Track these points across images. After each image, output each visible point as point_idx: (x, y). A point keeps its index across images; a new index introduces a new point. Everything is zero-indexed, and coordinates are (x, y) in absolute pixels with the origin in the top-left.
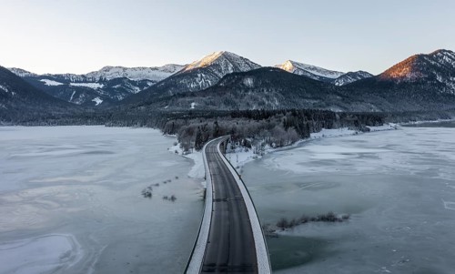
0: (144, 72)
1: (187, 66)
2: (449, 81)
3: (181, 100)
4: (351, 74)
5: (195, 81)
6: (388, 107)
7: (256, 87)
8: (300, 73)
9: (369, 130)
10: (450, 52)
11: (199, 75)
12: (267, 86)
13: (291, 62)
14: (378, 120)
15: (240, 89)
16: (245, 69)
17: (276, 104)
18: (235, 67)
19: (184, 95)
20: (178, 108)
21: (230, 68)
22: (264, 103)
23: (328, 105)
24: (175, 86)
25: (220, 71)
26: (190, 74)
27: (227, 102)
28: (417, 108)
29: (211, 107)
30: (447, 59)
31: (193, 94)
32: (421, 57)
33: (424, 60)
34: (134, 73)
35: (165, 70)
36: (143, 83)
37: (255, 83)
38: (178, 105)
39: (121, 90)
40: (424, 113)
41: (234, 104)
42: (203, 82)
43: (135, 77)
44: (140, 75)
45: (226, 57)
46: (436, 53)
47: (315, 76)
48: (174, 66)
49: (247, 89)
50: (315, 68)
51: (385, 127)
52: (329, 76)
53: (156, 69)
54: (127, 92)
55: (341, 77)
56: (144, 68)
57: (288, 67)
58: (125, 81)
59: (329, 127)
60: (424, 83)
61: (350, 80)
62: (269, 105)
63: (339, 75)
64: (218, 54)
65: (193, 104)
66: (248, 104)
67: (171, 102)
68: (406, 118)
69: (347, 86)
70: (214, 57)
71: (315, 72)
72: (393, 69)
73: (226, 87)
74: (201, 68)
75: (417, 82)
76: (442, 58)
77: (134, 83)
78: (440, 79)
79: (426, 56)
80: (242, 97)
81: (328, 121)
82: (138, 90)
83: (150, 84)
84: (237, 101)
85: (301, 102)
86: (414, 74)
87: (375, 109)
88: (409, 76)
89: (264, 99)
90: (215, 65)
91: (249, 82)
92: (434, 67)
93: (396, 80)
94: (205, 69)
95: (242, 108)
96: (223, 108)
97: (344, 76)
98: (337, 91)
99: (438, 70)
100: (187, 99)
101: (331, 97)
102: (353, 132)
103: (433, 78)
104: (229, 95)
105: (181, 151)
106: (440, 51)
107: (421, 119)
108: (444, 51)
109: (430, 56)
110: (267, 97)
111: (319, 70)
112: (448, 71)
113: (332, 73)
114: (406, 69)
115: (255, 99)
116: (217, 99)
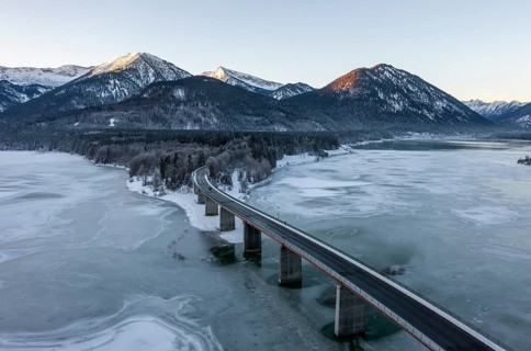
0: (33, 74)
1: (92, 69)
2: (390, 98)
3: (95, 114)
4: (292, 87)
5: (106, 89)
6: (334, 127)
7: (189, 101)
8: (234, 83)
9: (327, 155)
10: (390, 67)
11: (112, 82)
12: (203, 99)
13: (223, 69)
15: (170, 102)
16: (171, 77)
17: (214, 122)
18: (157, 74)
19: (99, 109)
20: (94, 126)
21: (150, 75)
22: (201, 121)
23: (272, 123)
24: (80, 95)
25: (138, 77)
26: (101, 79)
27: (156, 119)
28: (358, 127)
29: (137, 125)
30: (388, 75)
31: (112, 108)
32: (363, 71)
33: (367, 75)
34: (18, 75)
35: (62, 72)
36: (32, 89)
37: (187, 96)
38: (92, 121)
40: (368, 132)
41: (164, 121)
42: (116, 90)
43: (19, 80)
44: (27, 78)
45: (144, 58)
46: (377, 67)
47: (250, 86)
48: (76, 68)
49: (178, 102)
50: (250, 78)
52: (266, 87)
53: (49, 70)
54: (9, 101)
55: (279, 89)
56: (31, 69)
57: (220, 75)
58: (6, 86)
60: (367, 100)
61: (291, 94)
62: (207, 123)
63: (277, 88)
64: (134, 55)
65: (112, 120)
66: (181, 121)
67: (82, 117)
68: (353, 138)
69: (287, 101)
70: (129, 59)
71: (249, 82)
72: (339, 80)
73: (152, 99)
74: (113, 73)
75: (360, 99)
76: (382, 73)
77: (20, 89)
78: (381, 96)
79: (368, 70)
80: (173, 112)
81: (290, 145)
82: (25, 99)
83: (42, 91)
84: (167, 117)
85: (243, 118)
86: (357, 90)
87: (320, 128)
88: (352, 92)
89: (200, 115)
90: (132, 70)
91: (180, 93)
92: (376, 82)
93: (339, 95)
94: (119, 75)
95: (175, 127)
96: (151, 126)
97: (283, 88)
98: (280, 106)
99: (380, 86)
100: (104, 114)
101: (274, 114)
102: (313, 158)
103: (375, 94)
104: (157, 109)
105: (149, 191)
106: (381, 65)
107: (366, 139)
108: (385, 65)
109: (372, 70)
110: (204, 113)
111: (255, 80)
112: (388, 87)
113: (269, 83)
114: (349, 84)
115: (189, 116)
116: (143, 114)
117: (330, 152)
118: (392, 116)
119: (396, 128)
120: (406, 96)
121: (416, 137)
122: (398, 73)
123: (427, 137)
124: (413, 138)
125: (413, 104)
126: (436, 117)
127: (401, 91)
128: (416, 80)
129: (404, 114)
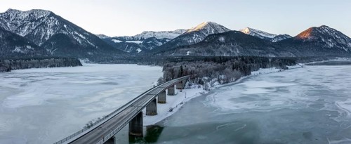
0: (165, 34)
1: (188, 30)
2: (327, 41)
3: (181, 50)
4: (280, 36)
5: (192, 39)
6: (299, 54)
7: (226, 42)
8: (253, 35)
9: (287, 68)
10: (327, 27)
11: (195, 35)
12: (233, 42)
13: (248, 28)
14: (293, 62)
15: (217, 43)
16: (221, 31)
17: (237, 53)
18: (216, 31)
19: (183, 47)
20: (179, 55)
21: (212, 31)
22: (230, 52)
23: (268, 53)
24: (181, 42)
25: (207, 33)
26: (189, 35)
27: (208, 51)
28: (313, 55)
29: (198, 54)
30: (326, 30)
31: (189, 47)
32: (314, 29)
33: (316, 30)
34: (159, 35)
35: (176, 32)
36: (164, 40)
37: (226, 40)
38: (179, 53)
39: (152, 44)
40: (316, 57)
41: (212, 52)
42: (196, 39)
43: (160, 37)
44: (162, 36)
45: (211, 25)
46: (321, 27)
47: (261, 36)
48: (182, 30)
49: (221, 43)
50: (261, 32)
51: (297, 66)
52: (269, 37)
53: (171, 32)
54: (155, 45)
55: (275, 38)
56: (165, 32)
57: (246, 31)
58: (154, 39)
59: (264, 67)
60: (316, 42)
61: (280, 39)
62: (233, 53)
63: (275, 36)
64: (206, 23)
65: (188, 52)
66: (221, 52)
67: (176, 51)
68: (307, 60)
69: (278, 43)
70: (203, 25)
71: (261, 34)
72: (301, 34)
73: (208, 42)
74: (196, 31)
75: (313, 41)
76: (324, 29)
77: (159, 40)
78: (323, 40)
79: (317, 28)
80: (218, 48)
81: (264, 63)
82: (161, 44)
83: (168, 41)
84: (214, 50)
85: (252, 51)
86: (311, 37)
87: (293, 56)
88: (309, 38)
89: (231, 50)
90: (204, 30)
91: (222, 39)
92: (321, 34)
93: (303, 40)
94: (198, 32)
95: (217, 55)
96: (206, 55)
97: (277, 37)
98: (273, 45)
99: (323, 35)
100: (185, 49)
101: (269, 48)
102: (278, 70)
103: (320, 39)
104: (210, 47)
106: (323, 26)
107: (315, 61)
108: (325, 26)
109: (319, 28)
110: (233, 48)
111: (264, 33)
112: (327, 36)
113: (270, 35)
114: (308, 34)
115: (225, 49)
116: (202, 49)
117: (289, 67)
118: (328, 49)
119: (330, 56)
120: (335, 40)
121: (339, 59)
122: (331, 30)
123: (345, 59)
124: (338, 60)
125: (338, 44)
126: (349, 50)
127: (332, 38)
128: (339, 33)
129: (334, 49)
